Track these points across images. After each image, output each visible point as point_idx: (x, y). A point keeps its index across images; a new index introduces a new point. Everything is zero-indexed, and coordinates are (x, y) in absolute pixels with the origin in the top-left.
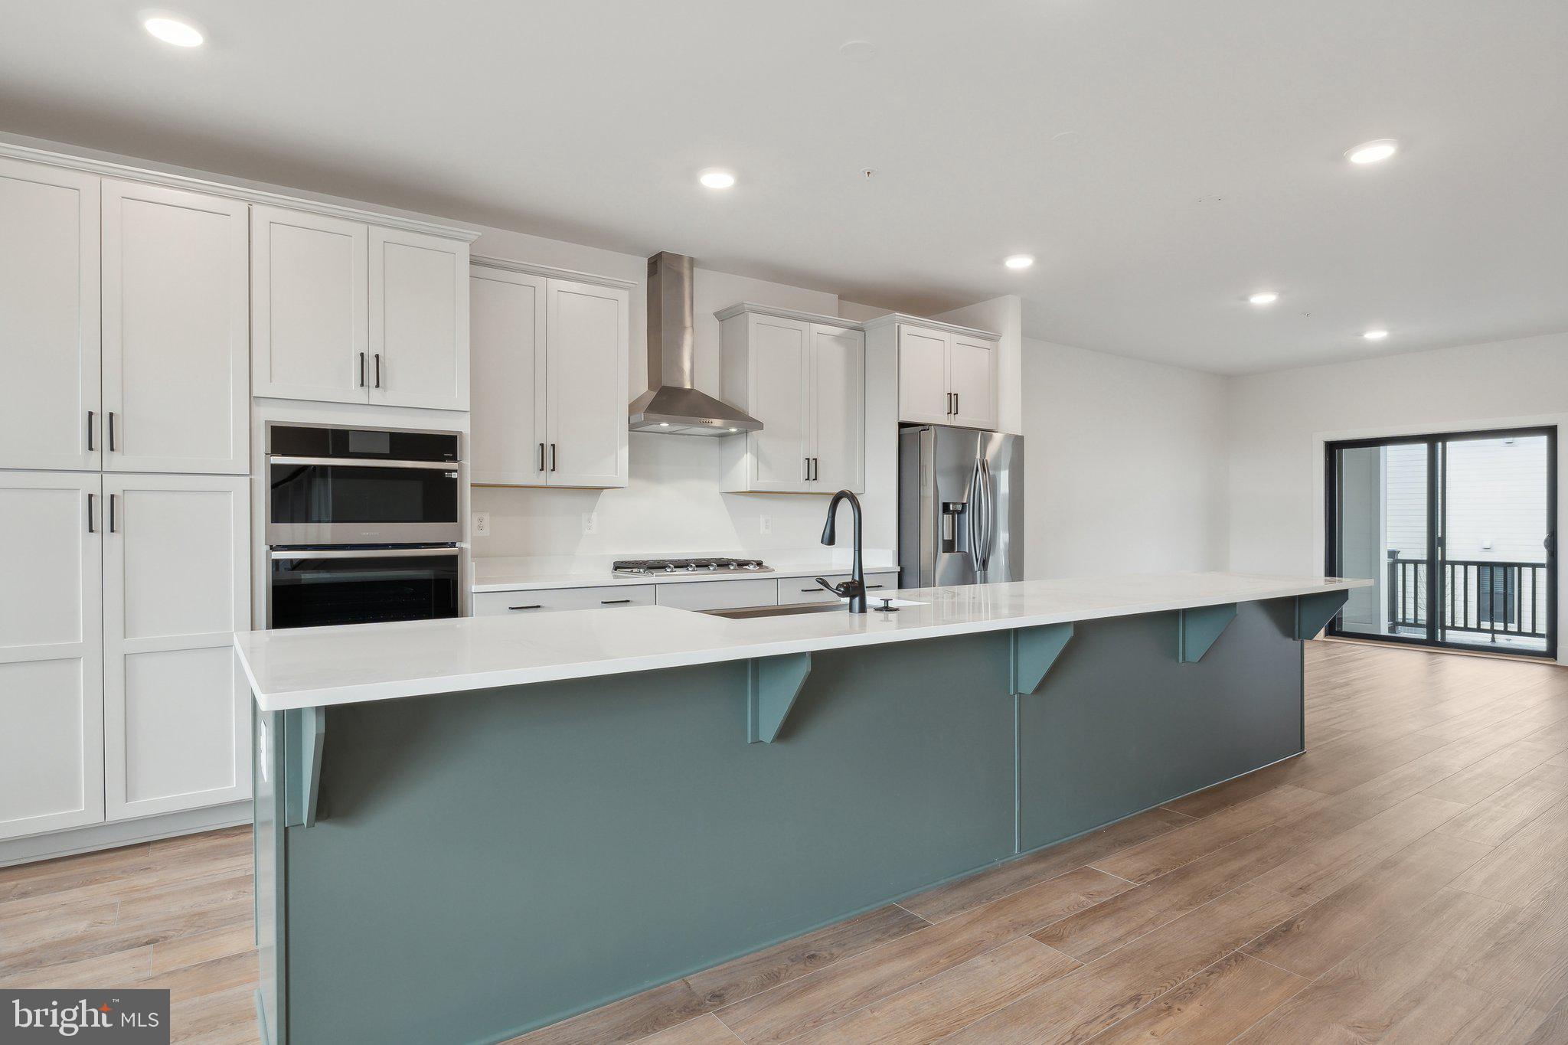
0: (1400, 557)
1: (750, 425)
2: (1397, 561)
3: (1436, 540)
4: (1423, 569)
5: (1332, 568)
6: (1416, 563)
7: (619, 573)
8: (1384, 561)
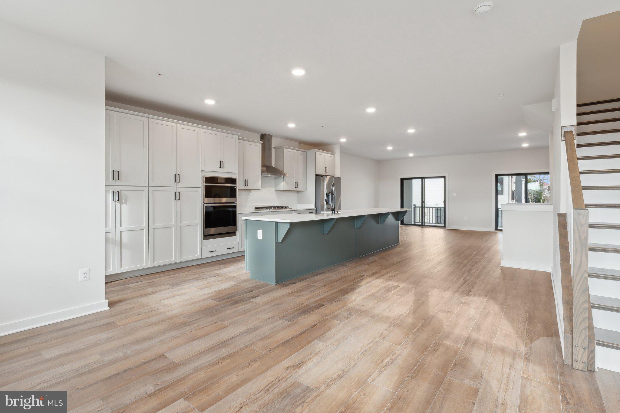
0: (416, 206)
1: (284, 175)
2: (415, 207)
3: (423, 202)
4: (421, 208)
5: (402, 206)
6: (419, 207)
7: (256, 209)
8: (413, 207)
